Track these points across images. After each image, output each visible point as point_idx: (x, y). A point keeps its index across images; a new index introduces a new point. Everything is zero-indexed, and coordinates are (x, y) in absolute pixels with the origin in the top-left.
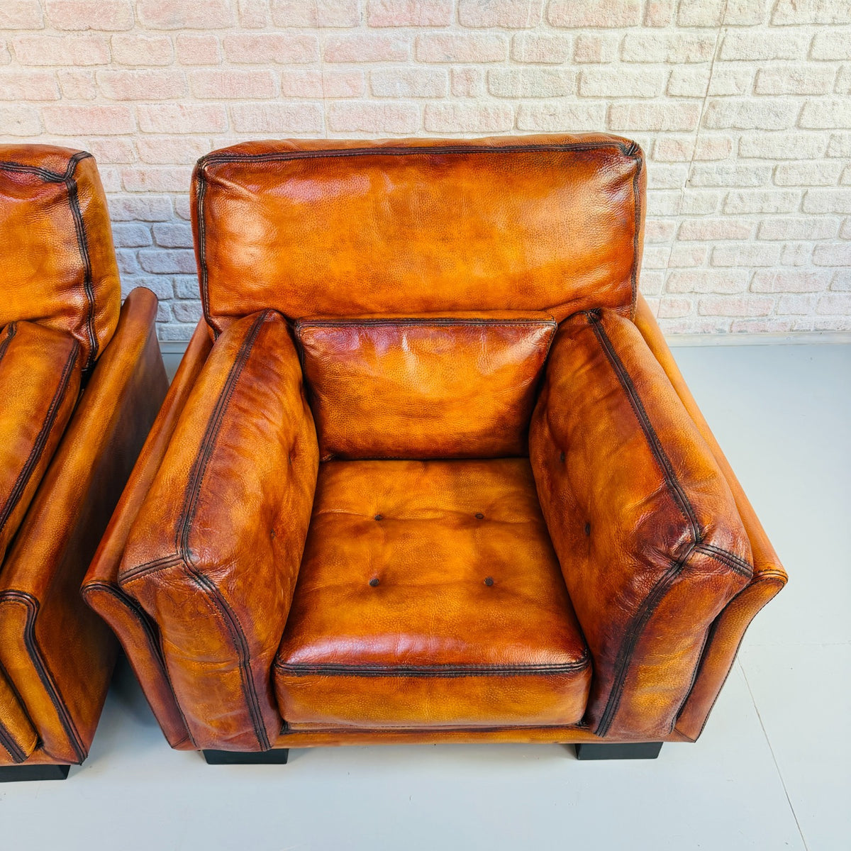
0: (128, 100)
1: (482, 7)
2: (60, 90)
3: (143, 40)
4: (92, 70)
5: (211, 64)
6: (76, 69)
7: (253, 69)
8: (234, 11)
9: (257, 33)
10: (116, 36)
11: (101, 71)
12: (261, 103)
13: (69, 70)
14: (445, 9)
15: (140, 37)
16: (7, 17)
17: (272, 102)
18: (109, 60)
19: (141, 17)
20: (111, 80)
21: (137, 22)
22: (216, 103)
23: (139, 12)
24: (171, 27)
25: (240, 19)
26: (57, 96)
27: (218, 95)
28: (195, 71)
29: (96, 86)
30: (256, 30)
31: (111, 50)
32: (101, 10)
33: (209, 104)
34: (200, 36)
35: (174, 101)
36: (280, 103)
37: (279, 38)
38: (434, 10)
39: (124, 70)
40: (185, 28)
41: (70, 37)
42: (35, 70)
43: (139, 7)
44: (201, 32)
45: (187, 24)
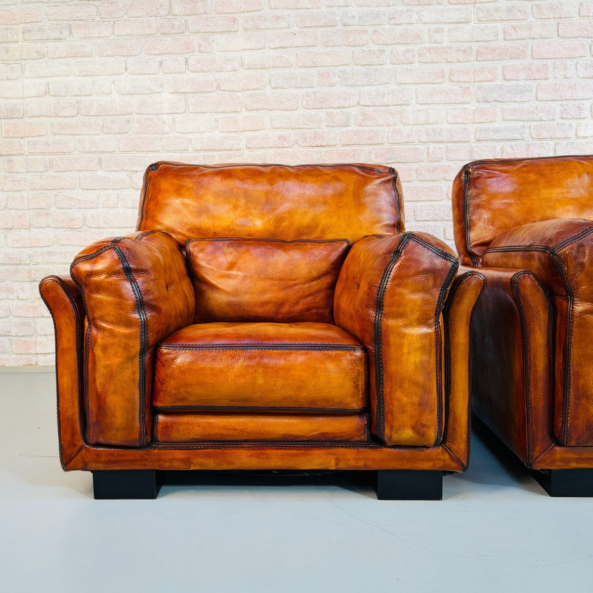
1: (569, 147)
5: (407, 182)
7: (431, 184)
8: (425, 153)
9: (436, 164)
12: (433, 203)
14: (547, 148)
16: (299, 158)
17: (440, 203)
23: (372, 154)
25: (428, 158)
30: (436, 163)
36: (445, 203)
37: (449, 166)
38: (541, 149)
40: (396, 163)
43: (373, 151)
44: (405, 165)
45: (398, 160)
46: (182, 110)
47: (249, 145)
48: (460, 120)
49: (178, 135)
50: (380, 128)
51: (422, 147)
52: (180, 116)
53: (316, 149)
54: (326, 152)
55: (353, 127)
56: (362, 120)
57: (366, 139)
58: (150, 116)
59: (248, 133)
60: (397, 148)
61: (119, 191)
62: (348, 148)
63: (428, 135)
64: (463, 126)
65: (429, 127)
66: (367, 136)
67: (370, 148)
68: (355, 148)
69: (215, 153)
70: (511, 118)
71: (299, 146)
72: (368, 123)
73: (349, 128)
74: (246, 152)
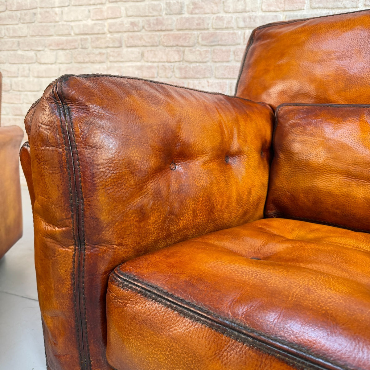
0: (185, 78)
2: (158, 73)
3: (198, 50)
4: (173, 64)
5: (226, 62)
6: (167, 64)
8: (242, 38)
10: (187, 49)
11: (177, 64)
13: (163, 64)
15: (198, 49)
18: (182, 59)
19: (200, 40)
20: (180, 69)
21: (198, 43)
22: (224, 80)
23: (200, 38)
24: (212, 44)
26: (156, 75)
27: (226, 76)
28: (218, 65)
29: (173, 72)
31: (184, 55)
32: (184, 37)
33: (221, 81)
34: (224, 48)
35: (205, 79)
39: (187, 64)
40: (218, 45)
41: (168, 49)
42: (150, 64)
45: (220, 43)
46: (67, 4)
47: (111, 30)
48: (272, 8)
49: (65, 23)
50: (207, 15)
51: (240, 32)
52: (66, 8)
53: (158, 33)
54: (165, 35)
55: (186, 15)
56: (193, 8)
57: (195, 24)
58: (48, 10)
59: (110, 21)
60: (219, 33)
61: (30, 65)
62: (181, 32)
63: (244, 21)
64: (275, 14)
65: (246, 15)
66: (196, 22)
67: (199, 32)
68: (186, 32)
69: (88, 37)
70: (317, 6)
71: (146, 30)
72: (197, 11)
73: (183, 16)
74: (109, 35)
